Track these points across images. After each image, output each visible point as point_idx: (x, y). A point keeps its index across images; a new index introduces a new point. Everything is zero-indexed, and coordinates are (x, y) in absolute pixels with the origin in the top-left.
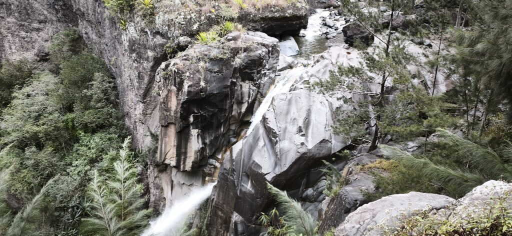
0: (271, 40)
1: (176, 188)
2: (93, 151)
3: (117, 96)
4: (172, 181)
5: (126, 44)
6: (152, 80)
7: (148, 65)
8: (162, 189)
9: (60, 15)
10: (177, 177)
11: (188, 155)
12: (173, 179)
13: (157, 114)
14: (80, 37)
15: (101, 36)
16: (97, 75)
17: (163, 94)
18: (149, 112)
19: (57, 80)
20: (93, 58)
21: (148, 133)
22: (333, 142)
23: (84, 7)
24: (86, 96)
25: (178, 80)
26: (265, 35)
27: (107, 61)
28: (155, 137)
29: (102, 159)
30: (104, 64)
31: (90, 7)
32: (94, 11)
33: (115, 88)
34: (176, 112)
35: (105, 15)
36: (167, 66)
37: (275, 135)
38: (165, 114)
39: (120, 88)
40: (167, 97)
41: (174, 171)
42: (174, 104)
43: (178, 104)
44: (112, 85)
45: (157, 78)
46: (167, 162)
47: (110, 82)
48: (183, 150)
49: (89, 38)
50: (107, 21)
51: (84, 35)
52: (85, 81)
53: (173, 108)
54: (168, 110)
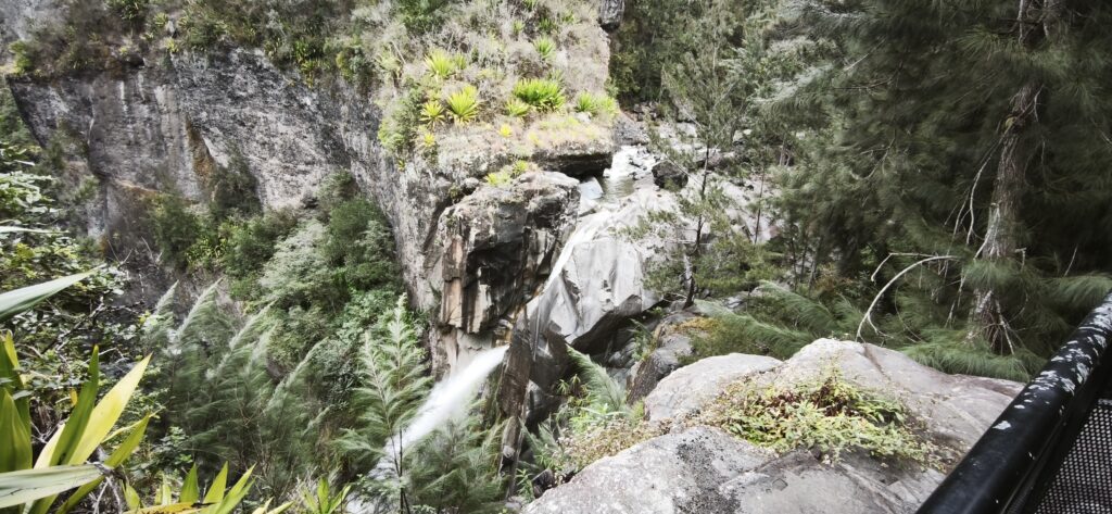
0: (572, 182)
1: (462, 354)
2: (367, 311)
3: (394, 247)
4: (458, 346)
5: (405, 187)
6: (434, 228)
7: (429, 211)
8: (446, 354)
9: (329, 155)
10: (463, 341)
11: (476, 315)
12: (459, 342)
13: (439, 268)
14: (353, 180)
15: (376, 178)
16: (372, 223)
17: (447, 244)
18: (430, 265)
19: (325, 229)
20: (367, 204)
21: (430, 290)
22: (643, 297)
23: (357, 146)
24: (358, 247)
25: (464, 227)
26: (563, 175)
27: (382, 207)
28: (437, 294)
29: (376, 320)
30: (379, 210)
31: (364, 146)
32: (369, 151)
33: (392, 238)
34: (461, 265)
35: (381, 155)
36: (452, 212)
37: (576, 290)
38: (449, 267)
39: (397, 238)
40: (452, 249)
41: (460, 334)
42: (459, 256)
43: (464, 256)
44: (388, 234)
45: (440, 226)
46: (451, 322)
47: (386, 232)
48: (470, 309)
49: (362, 180)
50: (383, 162)
51: (357, 178)
52: (358, 230)
53: (459, 260)
54: (452, 262)
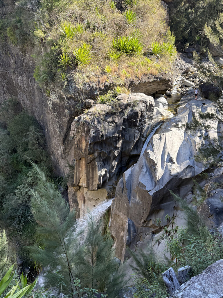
0: (150, 99)
1: (87, 202)
2: (30, 179)
3: (45, 141)
4: (84, 198)
5: (51, 106)
6: (69, 129)
7: (65, 119)
8: (78, 203)
9: (5, 89)
10: (88, 194)
11: (95, 179)
12: (85, 196)
13: (73, 153)
14: (19, 103)
15: (32, 101)
16: (32, 128)
17: (77, 139)
18: (67, 151)
19: (5, 132)
20: (28, 117)
21: (67, 165)
22: (196, 167)
23: (20, 82)
24: (25, 142)
25: (86, 129)
26: (144, 95)
27: (37, 118)
28: (72, 167)
29: (37, 184)
30: (35, 120)
31: (25, 82)
32: (28, 85)
33: (44, 136)
34: (86, 150)
35: (35, 88)
36: (79, 119)
38: (78, 152)
39: (47, 137)
40: (80, 141)
41: (86, 190)
42: (84, 145)
43: (87, 145)
44: (41, 134)
45: (73, 128)
46: (80, 184)
47: (40, 132)
48: (91, 176)
49: (25, 103)
50: (36, 91)
51: (22, 101)
52: (24, 132)
53: (84, 148)
54: (80, 149)
